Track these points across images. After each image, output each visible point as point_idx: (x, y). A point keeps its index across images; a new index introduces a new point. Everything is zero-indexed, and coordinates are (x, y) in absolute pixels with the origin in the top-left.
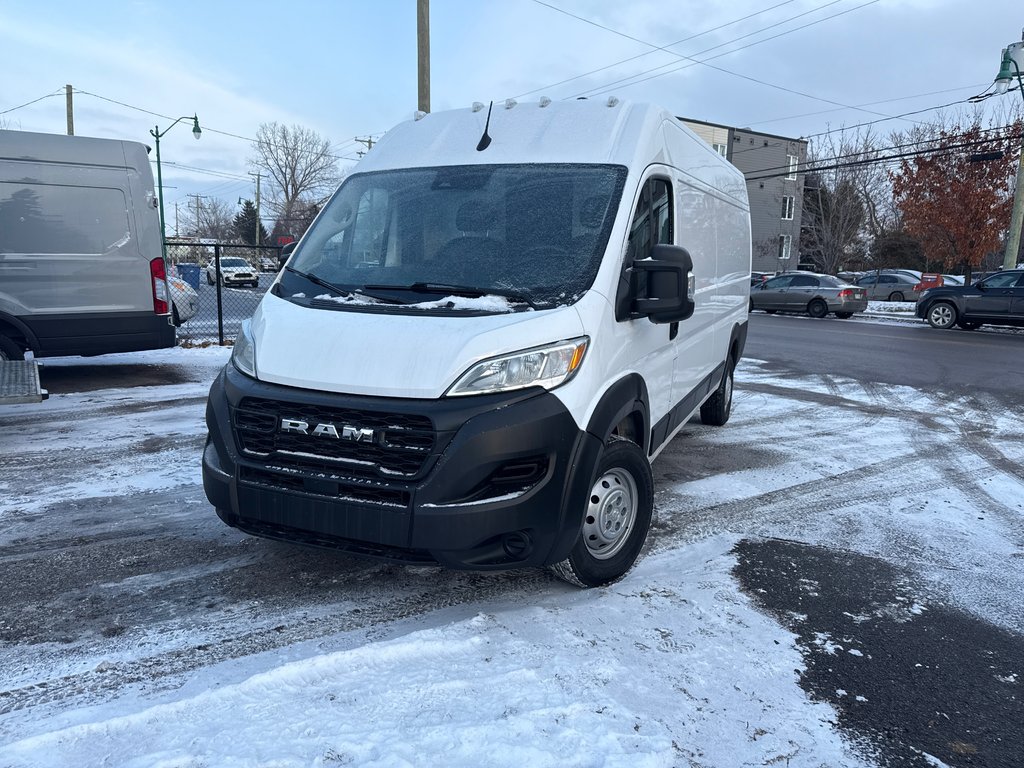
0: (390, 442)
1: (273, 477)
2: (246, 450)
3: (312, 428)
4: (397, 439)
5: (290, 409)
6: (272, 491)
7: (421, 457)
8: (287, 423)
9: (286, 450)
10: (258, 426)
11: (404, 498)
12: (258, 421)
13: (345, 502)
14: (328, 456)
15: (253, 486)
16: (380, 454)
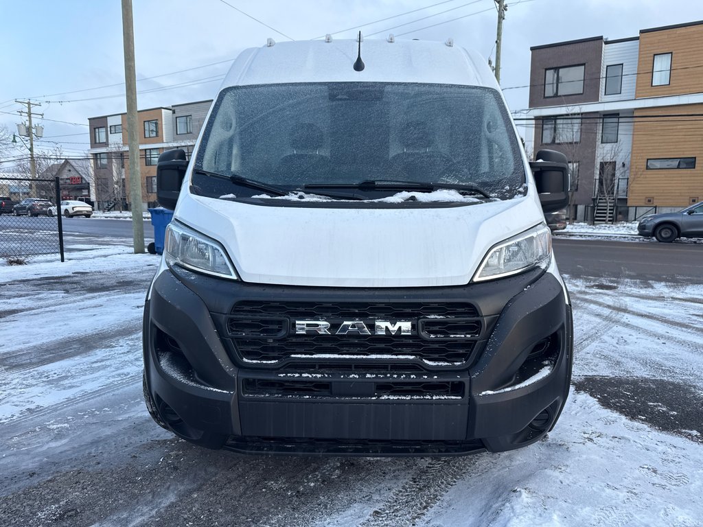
0: (430, 332)
1: (286, 386)
2: (245, 360)
3: (334, 327)
4: (436, 328)
5: (302, 309)
6: (289, 402)
7: (468, 345)
8: (302, 325)
9: (301, 353)
10: (261, 332)
11: (457, 388)
12: (259, 327)
13: (388, 402)
14: (357, 354)
15: (264, 400)
16: (419, 346)
